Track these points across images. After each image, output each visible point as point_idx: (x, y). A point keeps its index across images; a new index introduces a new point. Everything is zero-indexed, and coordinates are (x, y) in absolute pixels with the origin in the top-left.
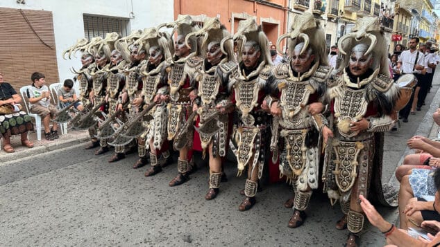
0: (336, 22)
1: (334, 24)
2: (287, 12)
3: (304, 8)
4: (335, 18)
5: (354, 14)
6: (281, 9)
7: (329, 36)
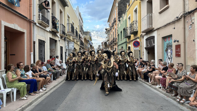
0: (65, 40)
2: (32, 24)
3: (46, 24)
4: (64, 37)
5: (71, 37)
6: (26, 20)
7: (61, 48)
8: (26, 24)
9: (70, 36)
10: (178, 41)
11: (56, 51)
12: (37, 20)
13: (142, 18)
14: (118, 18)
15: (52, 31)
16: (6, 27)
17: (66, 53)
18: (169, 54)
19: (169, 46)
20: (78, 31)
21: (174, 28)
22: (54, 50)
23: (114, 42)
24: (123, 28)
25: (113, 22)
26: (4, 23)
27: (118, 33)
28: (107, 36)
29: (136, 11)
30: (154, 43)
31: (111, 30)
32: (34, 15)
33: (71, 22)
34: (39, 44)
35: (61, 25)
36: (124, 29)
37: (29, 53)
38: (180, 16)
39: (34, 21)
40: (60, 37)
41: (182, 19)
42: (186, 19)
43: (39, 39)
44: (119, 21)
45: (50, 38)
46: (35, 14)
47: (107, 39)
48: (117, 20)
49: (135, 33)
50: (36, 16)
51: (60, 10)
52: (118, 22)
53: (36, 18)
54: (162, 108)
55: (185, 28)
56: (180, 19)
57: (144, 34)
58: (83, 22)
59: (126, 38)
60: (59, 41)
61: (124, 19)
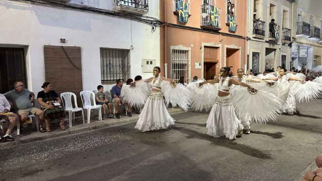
0: (290, 46)
3: (260, 36)
12: (251, 35)
15: (269, 40)
16: (227, 49)
17: (291, 62)
26: (226, 46)
34: (253, 56)
37: (243, 65)
39: (248, 37)
40: (281, 44)
43: (253, 52)
45: (266, 48)
50: (250, 32)
51: (284, 10)
60: (280, 48)
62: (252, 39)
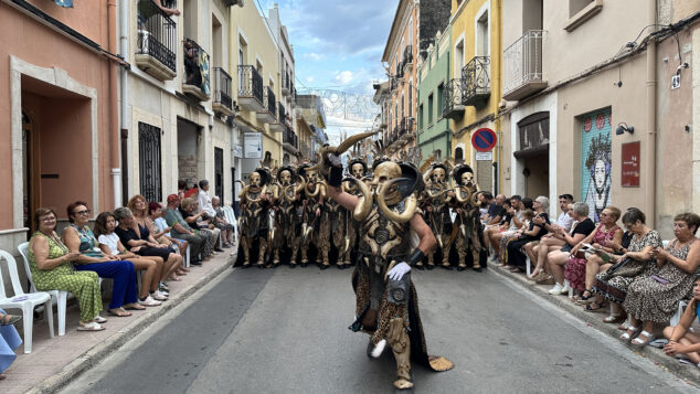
0: (230, 124)
1: (226, 129)
2: (116, 69)
3: (163, 70)
4: (227, 114)
5: (253, 114)
6: (95, 55)
7: (219, 153)
8: (94, 68)
9: (247, 110)
10: (631, 131)
11: (199, 165)
12: (133, 54)
13: (504, 48)
14: (421, 48)
15: (186, 93)
16: (25, 79)
17: (233, 170)
18: (600, 176)
19: (601, 148)
20: (277, 91)
21: (620, 84)
22: (192, 159)
23: (403, 132)
24: (439, 83)
25: (401, 60)
26: (20, 66)
27: (418, 100)
28: (380, 112)
29: (483, 21)
30: (547, 135)
31: (392, 88)
32: (122, 38)
33: (251, 61)
34: (140, 139)
35: (218, 72)
36: (441, 87)
37: (107, 170)
38: (639, 42)
39: (123, 59)
40: (213, 114)
41: (649, 51)
42: (660, 53)
43: (140, 123)
44: (425, 55)
45: (178, 118)
46: (126, 34)
47: (379, 122)
48: (417, 56)
49: (481, 101)
50: (128, 40)
51: (214, 17)
52: (420, 61)
53: (129, 48)
54: (569, 362)
55: (656, 85)
56: (641, 50)
57: (510, 104)
58: (293, 62)
59: (447, 117)
60: (211, 127)
61: (442, 50)
62: (134, 69)
